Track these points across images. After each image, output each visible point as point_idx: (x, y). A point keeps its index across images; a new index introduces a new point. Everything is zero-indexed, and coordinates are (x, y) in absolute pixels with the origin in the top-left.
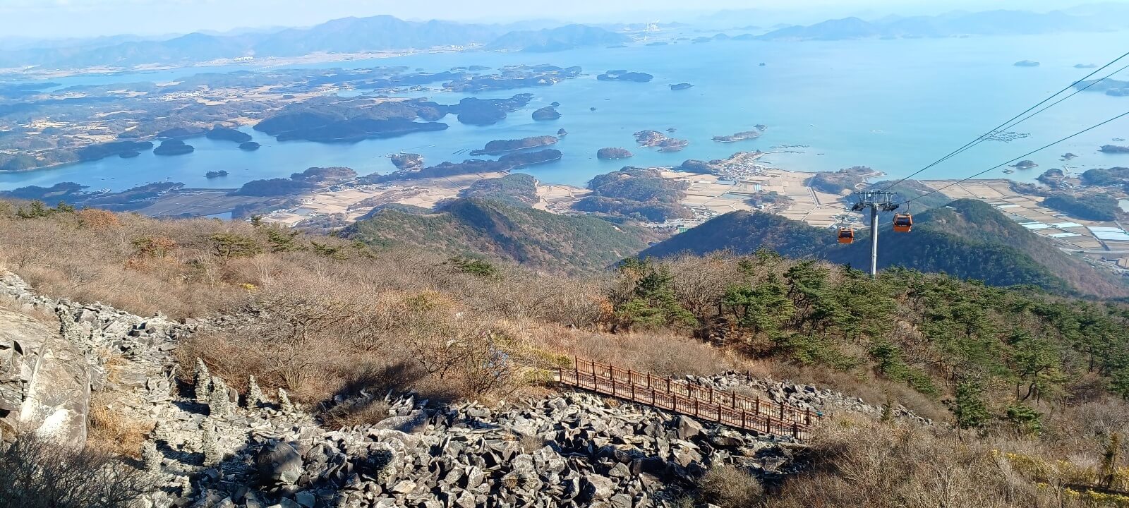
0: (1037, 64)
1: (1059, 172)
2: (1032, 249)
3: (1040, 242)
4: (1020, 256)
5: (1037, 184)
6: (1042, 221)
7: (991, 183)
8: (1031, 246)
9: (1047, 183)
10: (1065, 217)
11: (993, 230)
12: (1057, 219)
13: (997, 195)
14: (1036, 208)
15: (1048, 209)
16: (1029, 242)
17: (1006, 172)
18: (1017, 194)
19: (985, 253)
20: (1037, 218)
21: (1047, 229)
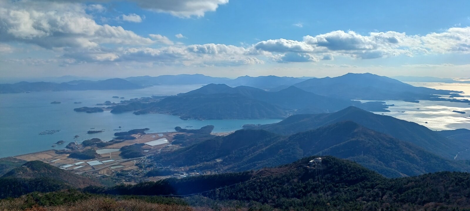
0: (59, 103)
1: (74, 143)
2: (63, 176)
3: (65, 172)
4: (51, 180)
5: (66, 149)
6: (70, 164)
7: (47, 152)
8: (62, 175)
9: (70, 148)
10: (79, 160)
11: (45, 172)
12: (76, 162)
13: (50, 157)
14: (66, 159)
15: (71, 158)
16: (61, 173)
17: (53, 146)
18: (58, 155)
19: (35, 183)
20: (67, 163)
21: (72, 166)
